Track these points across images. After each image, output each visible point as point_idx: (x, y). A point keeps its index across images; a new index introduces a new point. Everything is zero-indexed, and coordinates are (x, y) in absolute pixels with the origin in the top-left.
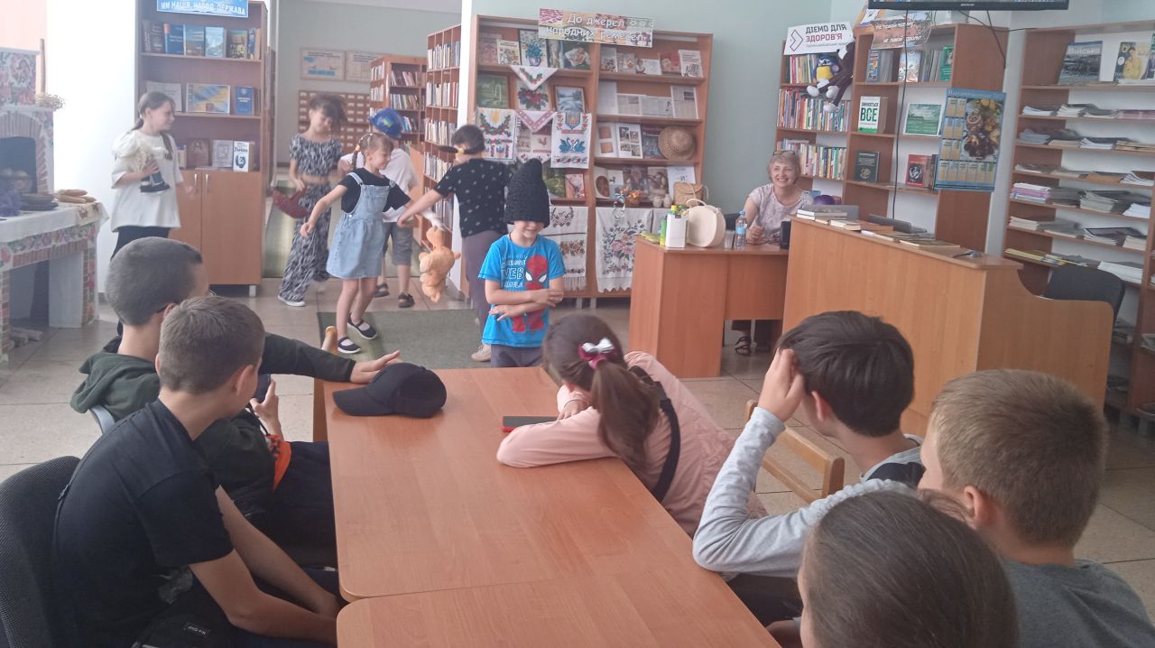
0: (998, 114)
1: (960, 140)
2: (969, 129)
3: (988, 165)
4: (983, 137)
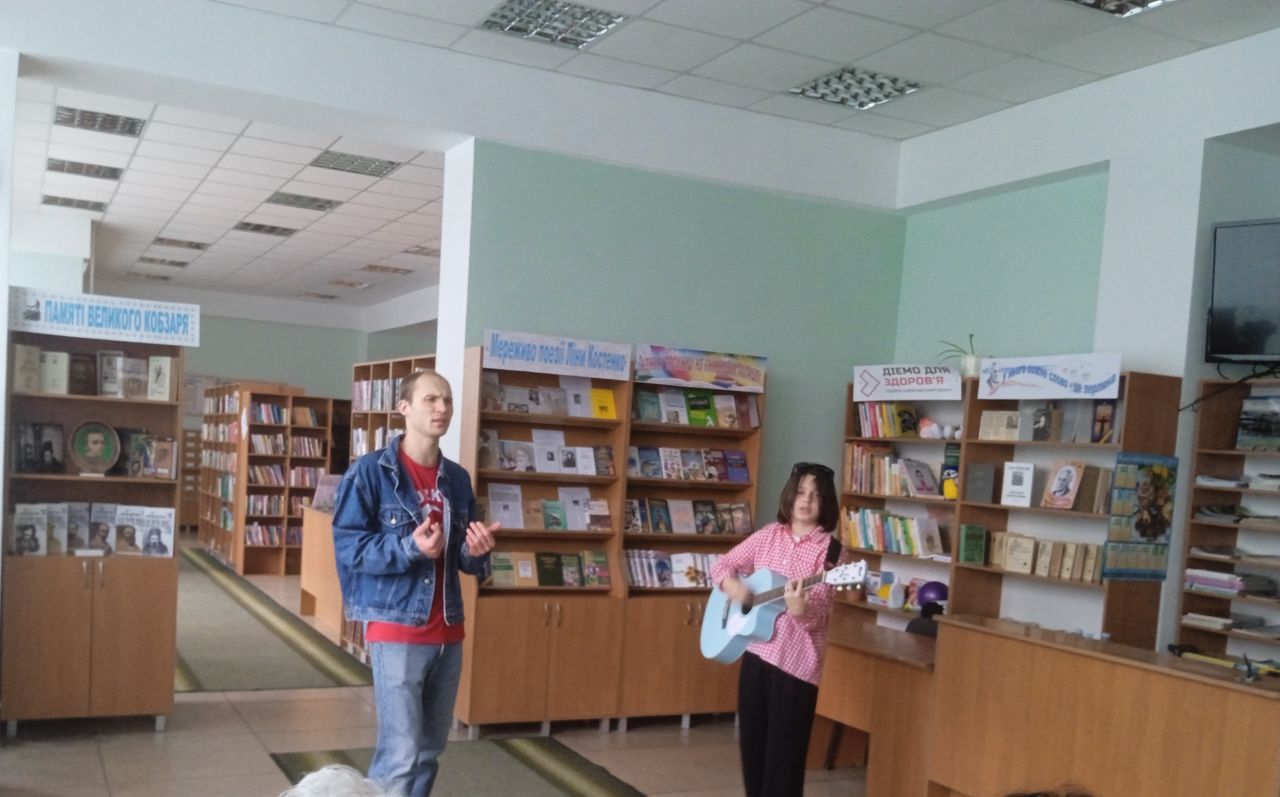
0: (1171, 484)
1: (1130, 517)
2: (1140, 502)
3: (1160, 547)
4: (1155, 512)
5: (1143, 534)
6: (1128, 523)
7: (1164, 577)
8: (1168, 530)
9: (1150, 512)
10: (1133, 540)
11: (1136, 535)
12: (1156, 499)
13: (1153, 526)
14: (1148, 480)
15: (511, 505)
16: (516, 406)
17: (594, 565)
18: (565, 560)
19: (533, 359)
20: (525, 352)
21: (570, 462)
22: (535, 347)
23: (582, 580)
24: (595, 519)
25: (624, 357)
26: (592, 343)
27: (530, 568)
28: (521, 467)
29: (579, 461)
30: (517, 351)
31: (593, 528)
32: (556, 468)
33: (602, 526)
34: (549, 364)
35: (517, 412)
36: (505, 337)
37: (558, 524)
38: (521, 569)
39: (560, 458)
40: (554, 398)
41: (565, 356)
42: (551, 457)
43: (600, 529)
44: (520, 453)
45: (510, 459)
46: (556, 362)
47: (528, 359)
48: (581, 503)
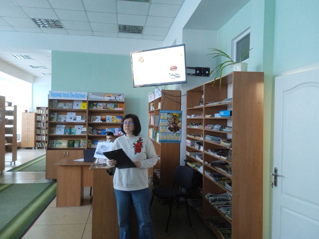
0: (180, 118)
1: (166, 126)
2: (169, 123)
3: (178, 134)
4: (175, 125)
5: (171, 130)
6: (166, 128)
7: (181, 142)
8: (180, 130)
9: (173, 125)
10: (167, 132)
11: (169, 131)
12: (175, 121)
13: (175, 129)
14: (172, 117)
15: (62, 130)
16: (60, 107)
17: (83, 143)
18: (76, 142)
19: (61, 97)
20: (60, 95)
21: (75, 119)
22: (61, 94)
23: (79, 146)
24: (82, 132)
25: (85, 95)
26: (76, 92)
27: (66, 144)
28: (62, 121)
29: (77, 119)
30: (57, 95)
31: (81, 134)
32: (72, 121)
33: (84, 134)
34: (65, 97)
35: (60, 108)
36: (54, 92)
37: (73, 133)
38: (63, 144)
39: (73, 118)
40: (69, 105)
41: (70, 96)
42: (71, 118)
43: (83, 134)
44: (63, 117)
45: (60, 119)
46: (67, 97)
47: (60, 97)
48: (80, 129)
